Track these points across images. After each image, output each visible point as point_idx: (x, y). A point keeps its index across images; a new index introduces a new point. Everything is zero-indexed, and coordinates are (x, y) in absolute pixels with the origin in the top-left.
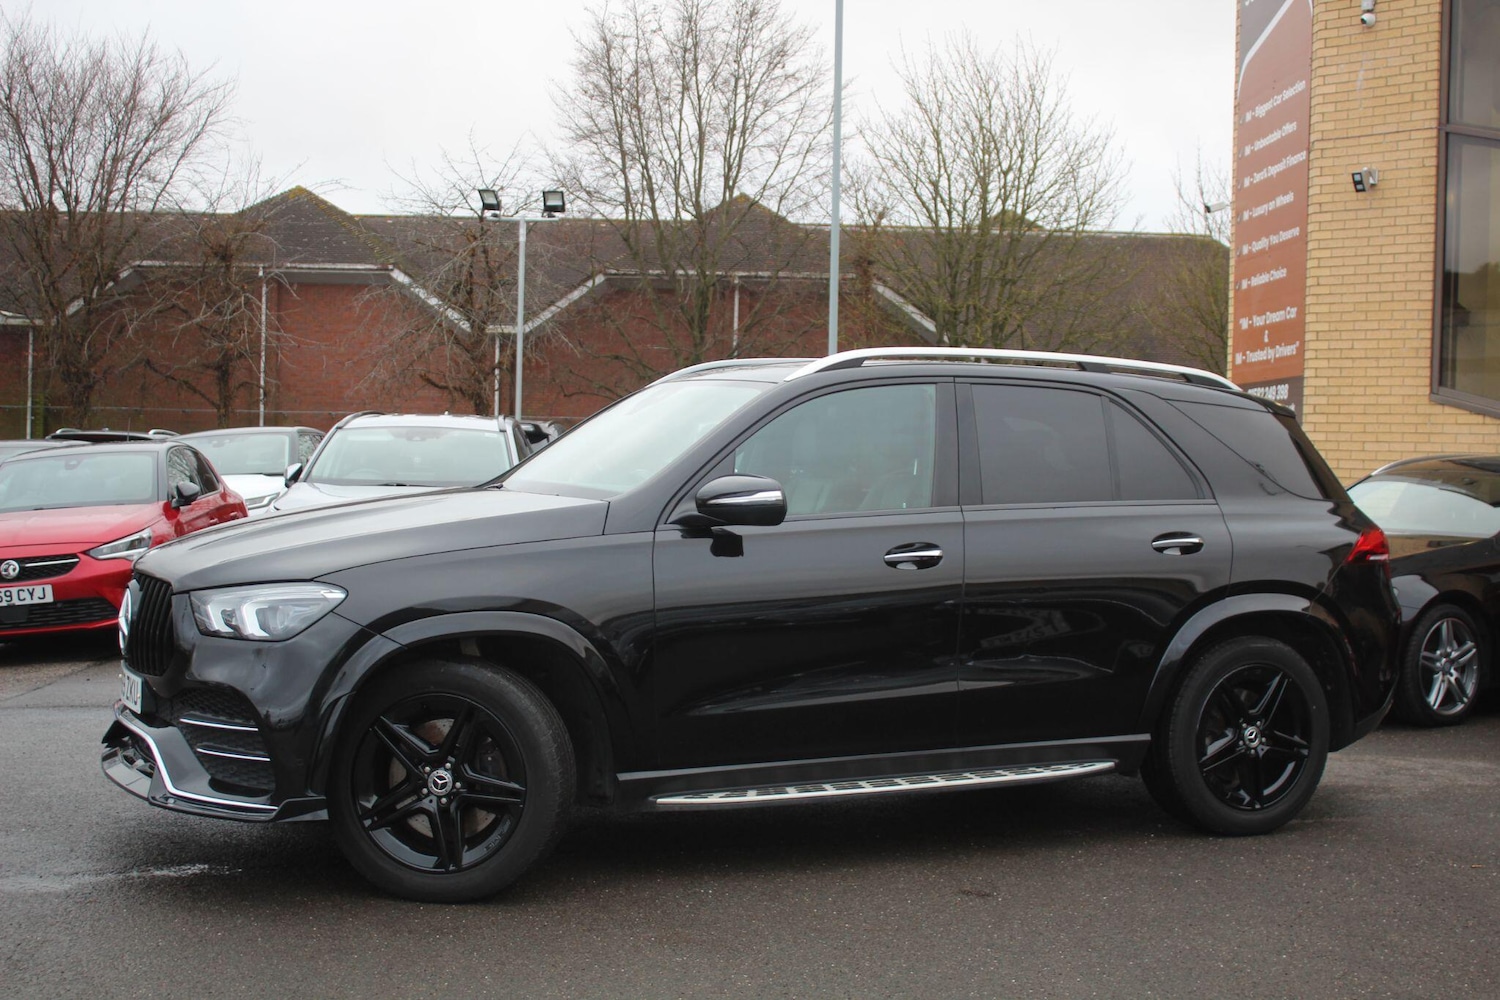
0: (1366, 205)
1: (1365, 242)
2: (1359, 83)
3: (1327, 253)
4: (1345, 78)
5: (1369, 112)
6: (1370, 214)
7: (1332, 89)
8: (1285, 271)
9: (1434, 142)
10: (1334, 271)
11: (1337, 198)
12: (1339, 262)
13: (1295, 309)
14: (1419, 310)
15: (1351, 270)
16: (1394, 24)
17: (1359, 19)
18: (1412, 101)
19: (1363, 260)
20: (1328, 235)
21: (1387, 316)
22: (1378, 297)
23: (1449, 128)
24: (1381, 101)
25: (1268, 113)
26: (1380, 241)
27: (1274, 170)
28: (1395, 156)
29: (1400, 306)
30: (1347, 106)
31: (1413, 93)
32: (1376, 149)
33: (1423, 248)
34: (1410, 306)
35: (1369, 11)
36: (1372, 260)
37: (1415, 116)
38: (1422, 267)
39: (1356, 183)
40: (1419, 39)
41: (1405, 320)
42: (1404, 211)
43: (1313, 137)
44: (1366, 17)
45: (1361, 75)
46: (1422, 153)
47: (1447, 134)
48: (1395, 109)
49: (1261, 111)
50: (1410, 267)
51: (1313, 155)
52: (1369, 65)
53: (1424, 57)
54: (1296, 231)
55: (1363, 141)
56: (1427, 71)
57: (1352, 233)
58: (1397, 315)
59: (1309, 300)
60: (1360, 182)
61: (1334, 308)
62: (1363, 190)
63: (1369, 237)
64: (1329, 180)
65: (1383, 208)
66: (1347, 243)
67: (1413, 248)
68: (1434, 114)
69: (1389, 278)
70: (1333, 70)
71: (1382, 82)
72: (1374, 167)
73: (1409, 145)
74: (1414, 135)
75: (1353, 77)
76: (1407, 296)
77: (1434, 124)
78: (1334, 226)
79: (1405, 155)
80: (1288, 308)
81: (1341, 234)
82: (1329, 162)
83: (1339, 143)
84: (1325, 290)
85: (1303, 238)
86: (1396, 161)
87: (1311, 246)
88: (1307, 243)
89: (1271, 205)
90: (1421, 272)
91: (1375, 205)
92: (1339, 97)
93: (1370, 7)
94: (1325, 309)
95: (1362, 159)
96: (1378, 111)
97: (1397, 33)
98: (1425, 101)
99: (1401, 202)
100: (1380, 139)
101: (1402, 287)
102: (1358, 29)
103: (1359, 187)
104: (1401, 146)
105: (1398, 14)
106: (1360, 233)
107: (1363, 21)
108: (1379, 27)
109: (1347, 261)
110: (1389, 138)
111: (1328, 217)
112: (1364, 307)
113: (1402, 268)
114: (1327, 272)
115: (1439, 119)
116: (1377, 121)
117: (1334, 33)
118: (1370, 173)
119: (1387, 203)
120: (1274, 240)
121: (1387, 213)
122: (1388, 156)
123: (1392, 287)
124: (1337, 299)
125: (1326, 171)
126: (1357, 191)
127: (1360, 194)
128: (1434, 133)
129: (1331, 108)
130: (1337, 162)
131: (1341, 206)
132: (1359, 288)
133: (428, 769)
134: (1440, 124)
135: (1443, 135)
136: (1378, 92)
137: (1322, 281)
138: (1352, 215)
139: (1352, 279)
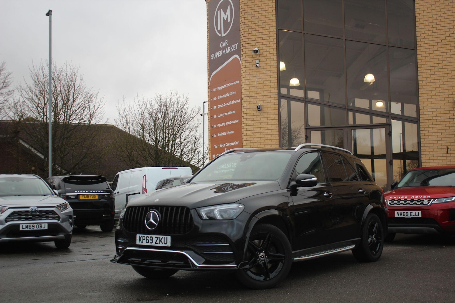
0: (259, 114)
1: (259, 124)
2: (256, 82)
3: (249, 127)
4: (252, 81)
5: (259, 90)
6: (261, 116)
7: (248, 83)
8: (233, 132)
9: (277, 98)
10: (251, 132)
11: (251, 112)
12: (252, 129)
13: (238, 142)
14: (275, 142)
15: (256, 131)
16: (264, 67)
17: (255, 66)
18: (271, 87)
19: (259, 129)
20: (249, 122)
21: (267, 143)
22: (264, 139)
23: (280, 95)
24: (262, 87)
25: (223, 89)
26: (263, 124)
27: (226, 104)
28: (267, 101)
29: (270, 141)
30: (253, 88)
31: (271, 85)
32: (261, 99)
33: (275, 126)
34: (273, 141)
35: (258, 64)
36: (262, 129)
37: (271, 91)
38: (275, 131)
39: (258, 108)
40: (272, 72)
41: (272, 145)
42: (270, 116)
43: (243, 96)
44: (257, 65)
45: (256, 80)
46: (274, 101)
47: (280, 96)
48: (266, 89)
49: (220, 88)
50: (272, 131)
51: (243, 101)
52: (259, 77)
53: (273, 76)
54: (238, 121)
55: (257, 97)
56: (274, 80)
57: (256, 122)
58: (269, 143)
59: (243, 140)
60: (259, 108)
61: (251, 141)
62: (260, 110)
63: (260, 123)
64: (249, 107)
65: (264, 115)
66: (254, 124)
67: (272, 126)
68: (277, 91)
69: (267, 133)
70: (248, 78)
71: (262, 82)
72: (261, 104)
73: (271, 99)
74: (272, 96)
75: (254, 80)
76: (272, 138)
77: (277, 94)
78: (250, 119)
79: (270, 101)
80: (235, 142)
81: (253, 122)
82: (248, 103)
83: (251, 98)
84: (249, 137)
85: (241, 123)
86: (267, 103)
87: (243, 125)
88: (242, 124)
89: (226, 114)
90: (275, 132)
91: (262, 114)
92: (250, 86)
93: (258, 63)
94: (249, 142)
95: (257, 102)
96: (261, 90)
97: (266, 70)
98: (274, 88)
99: (269, 114)
100: (262, 97)
101: (270, 136)
102: (255, 68)
103: (259, 109)
104: (268, 99)
105: (266, 65)
106: (258, 122)
107: (257, 66)
108: (261, 68)
109: (255, 129)
110: (265, 97)
111: (249, 117)
112: (260, 141)
113: (270, 131)
114: (249, 132)
115: (278, 92)
116: (261, 92)
117: (248, 69)
118: (261, 105)
119: (265, 114)
120: (228, 123)
121: (265, 116)
122: (264, 102)
123: (267, 136)
124: (252, 139)
125: (247, 105)
126: (258, 110)
127: (259, 111)
128: (277, 96)
129: (248, 88)
130: (250, 103)
131: (252, 114)
132: (258, 136)
133: (258, 253)
134: (278, 94)
135: (279, 96)
136: (261, 85)
137: (248, 134)
138: (255, 117)
139: (256, 134)
